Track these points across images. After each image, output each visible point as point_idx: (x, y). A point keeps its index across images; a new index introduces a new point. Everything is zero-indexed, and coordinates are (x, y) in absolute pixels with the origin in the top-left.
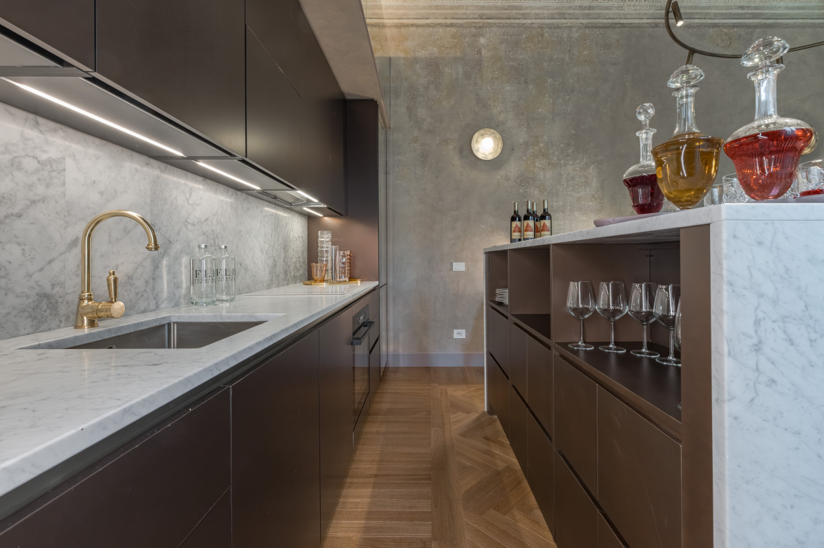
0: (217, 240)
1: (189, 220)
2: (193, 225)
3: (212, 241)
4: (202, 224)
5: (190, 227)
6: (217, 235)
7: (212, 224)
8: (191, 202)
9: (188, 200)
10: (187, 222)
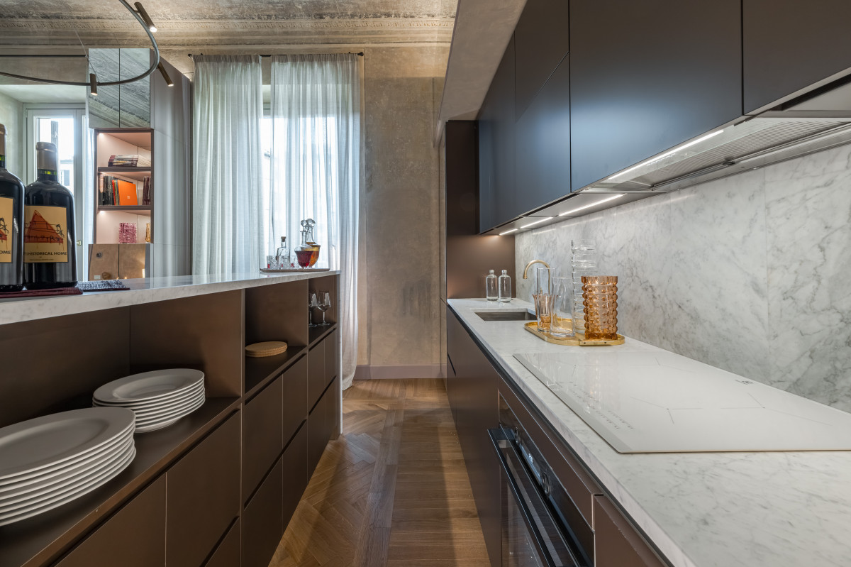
0: (634, 269)
1: (606, 254)
2: (609, 257)
3: (628, 271)
4: (617, 254)
5: (606, 259)
6: (635, 265)
7: (628, 252)
8: (606, 236)
9: (604, 235)
10: (604, 255)
